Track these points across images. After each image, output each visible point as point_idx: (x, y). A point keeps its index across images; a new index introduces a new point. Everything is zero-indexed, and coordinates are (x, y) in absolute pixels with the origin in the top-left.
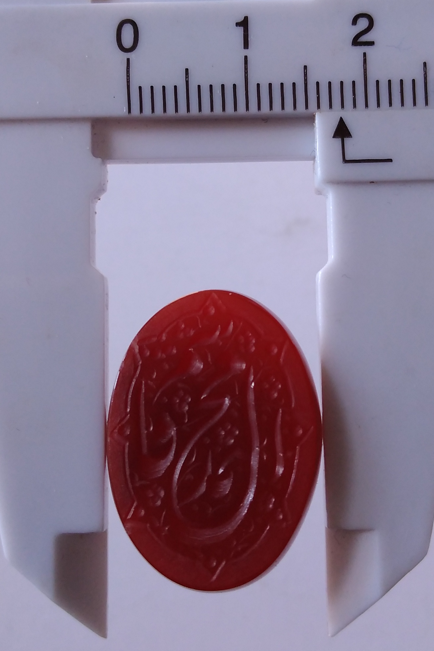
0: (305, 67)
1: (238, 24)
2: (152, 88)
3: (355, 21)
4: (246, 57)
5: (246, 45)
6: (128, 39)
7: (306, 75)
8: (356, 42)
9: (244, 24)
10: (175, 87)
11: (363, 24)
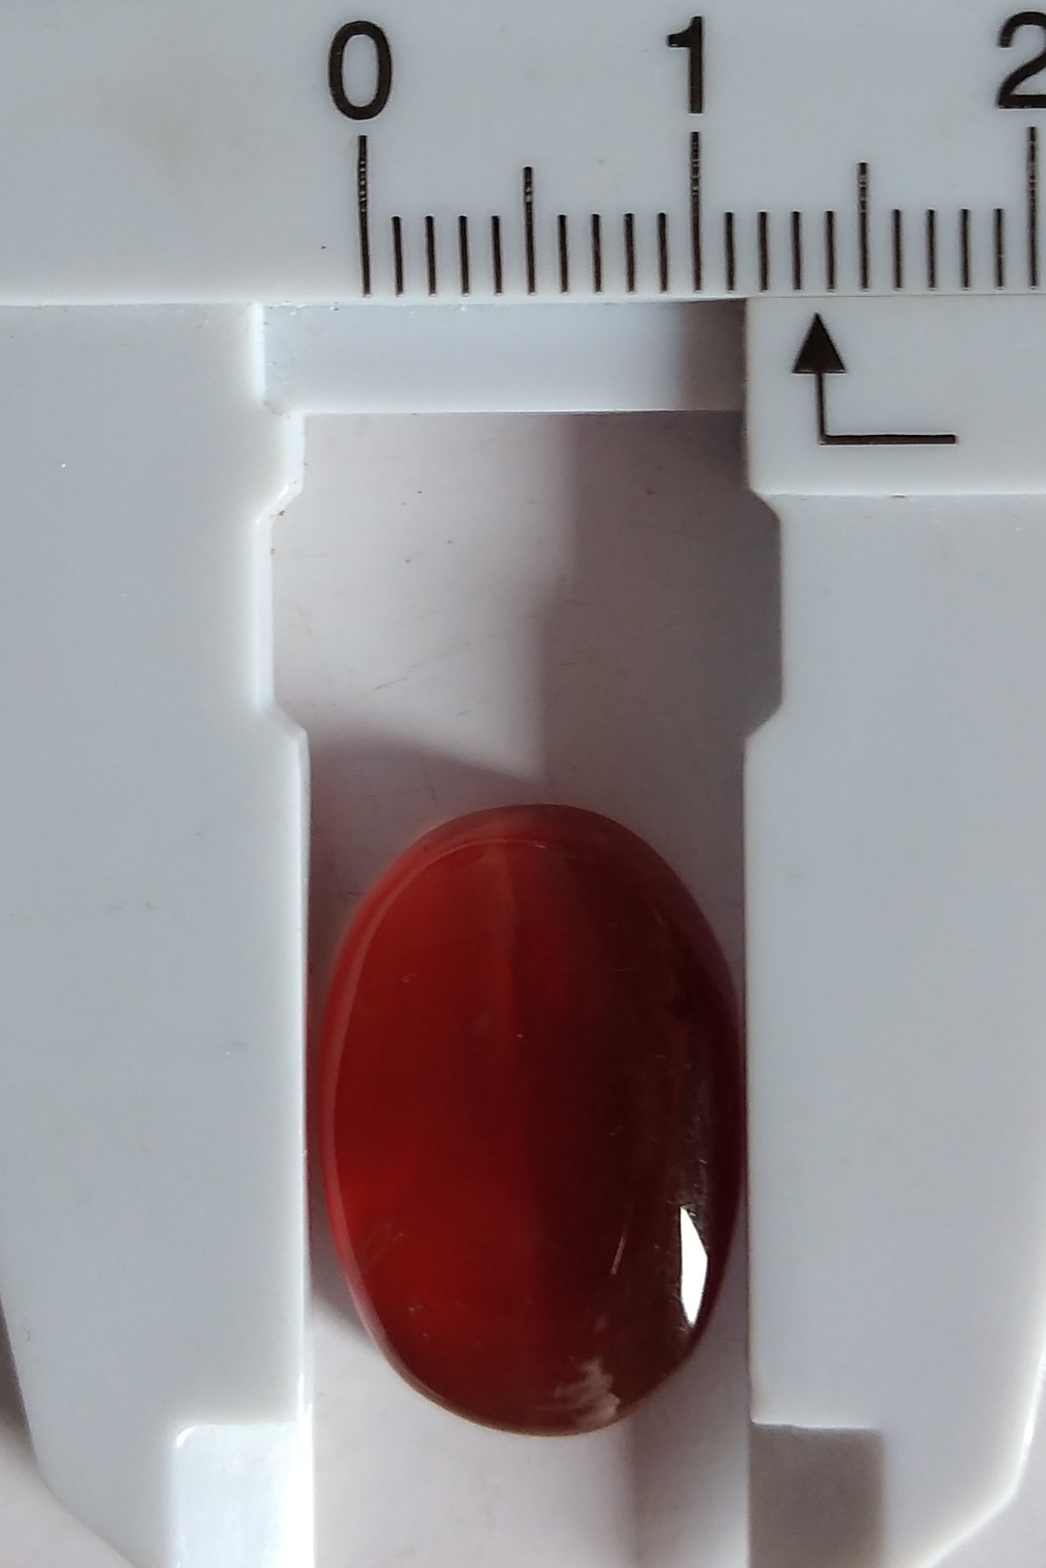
0: (863, 168)
1: (674, 40)
2: (430, 220)
3: (1006, 35)
4: (695, 137)
5: (696, 102)
6: (360, 82)
7: (863, 190)
8: (1008, 97)
9: (691, 38)
10: (496, 221)
11: (1029, 42)
